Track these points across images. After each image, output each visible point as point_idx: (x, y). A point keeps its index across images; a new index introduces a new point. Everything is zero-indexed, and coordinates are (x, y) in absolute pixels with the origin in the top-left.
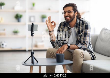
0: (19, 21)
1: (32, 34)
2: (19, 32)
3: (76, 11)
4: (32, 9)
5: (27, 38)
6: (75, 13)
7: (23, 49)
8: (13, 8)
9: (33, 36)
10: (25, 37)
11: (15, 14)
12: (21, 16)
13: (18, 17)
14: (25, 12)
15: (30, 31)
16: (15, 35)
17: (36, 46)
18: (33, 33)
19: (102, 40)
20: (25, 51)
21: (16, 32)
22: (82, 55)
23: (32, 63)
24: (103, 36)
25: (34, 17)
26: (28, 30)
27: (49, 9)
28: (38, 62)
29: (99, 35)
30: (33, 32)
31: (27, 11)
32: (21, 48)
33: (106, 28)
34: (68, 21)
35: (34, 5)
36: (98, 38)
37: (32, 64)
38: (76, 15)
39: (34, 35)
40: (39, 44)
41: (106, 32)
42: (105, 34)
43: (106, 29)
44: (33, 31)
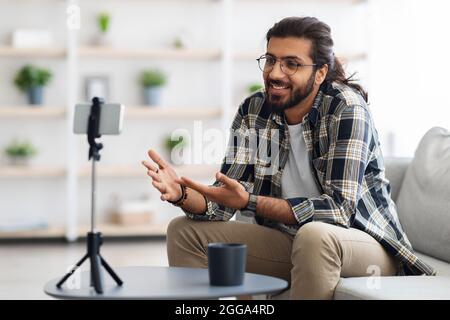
0: (33, 100)
1: (94, 151)
2: (33, 153)
3: (324, 61)
4: (95, 42)
5: (72, 183)
6: (318, 73)
7: (54, 231)
8: (8, 40)
9: (98, 158)
10: (61, 176)
11: (17, 66)
12: (43, 78)
13: (29, 82)
14: (63, 56)
15: (85, 137)
16: (13, 164)
17: (115, 218)
18: (100, 147)
19: (425, 186)
20: (61, 241)
21: (18, 153)
22: (334, 251)
23: (92, 288)
24: (432, 167)
25: (105, 79)
26: (76, 131)
27: (178, 45)
28: (120, 283)
29: (409, 161)
30: (97, 141)
31: (74, 51)
32: (44, 226)
33: (445, 130)
34: (275, 102)
35: (103, 23)
36: (409, 177)
37: (91, 292)
38: (320, 79)
39: (101, 152)
40: (130, 208)
41: (445, 146)
42: (439, 155)
43: (442, 132)
44: (99, 136)
